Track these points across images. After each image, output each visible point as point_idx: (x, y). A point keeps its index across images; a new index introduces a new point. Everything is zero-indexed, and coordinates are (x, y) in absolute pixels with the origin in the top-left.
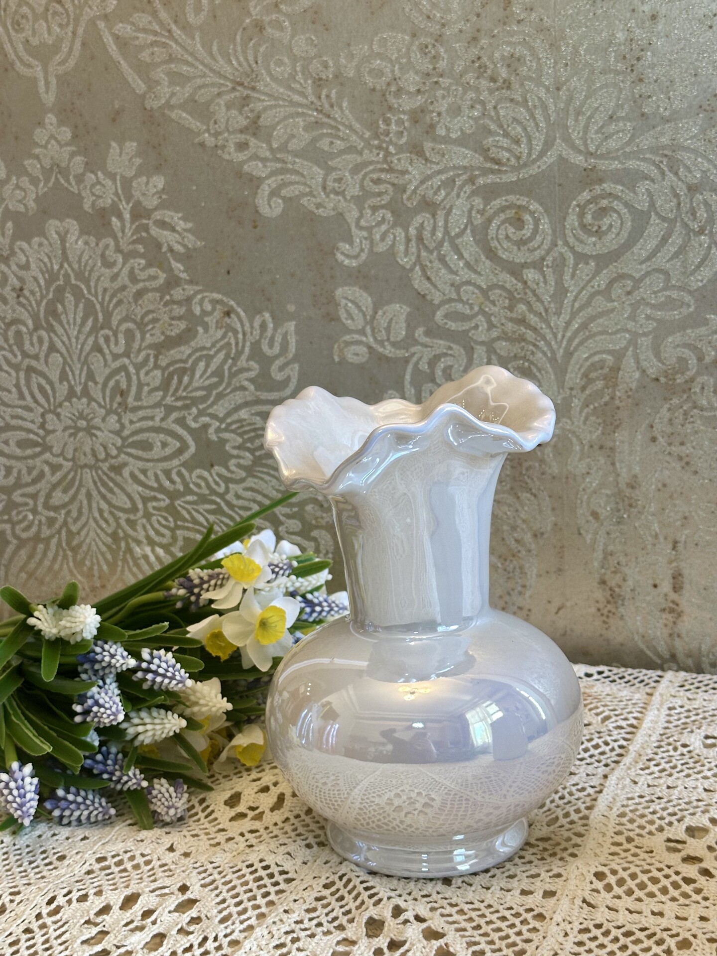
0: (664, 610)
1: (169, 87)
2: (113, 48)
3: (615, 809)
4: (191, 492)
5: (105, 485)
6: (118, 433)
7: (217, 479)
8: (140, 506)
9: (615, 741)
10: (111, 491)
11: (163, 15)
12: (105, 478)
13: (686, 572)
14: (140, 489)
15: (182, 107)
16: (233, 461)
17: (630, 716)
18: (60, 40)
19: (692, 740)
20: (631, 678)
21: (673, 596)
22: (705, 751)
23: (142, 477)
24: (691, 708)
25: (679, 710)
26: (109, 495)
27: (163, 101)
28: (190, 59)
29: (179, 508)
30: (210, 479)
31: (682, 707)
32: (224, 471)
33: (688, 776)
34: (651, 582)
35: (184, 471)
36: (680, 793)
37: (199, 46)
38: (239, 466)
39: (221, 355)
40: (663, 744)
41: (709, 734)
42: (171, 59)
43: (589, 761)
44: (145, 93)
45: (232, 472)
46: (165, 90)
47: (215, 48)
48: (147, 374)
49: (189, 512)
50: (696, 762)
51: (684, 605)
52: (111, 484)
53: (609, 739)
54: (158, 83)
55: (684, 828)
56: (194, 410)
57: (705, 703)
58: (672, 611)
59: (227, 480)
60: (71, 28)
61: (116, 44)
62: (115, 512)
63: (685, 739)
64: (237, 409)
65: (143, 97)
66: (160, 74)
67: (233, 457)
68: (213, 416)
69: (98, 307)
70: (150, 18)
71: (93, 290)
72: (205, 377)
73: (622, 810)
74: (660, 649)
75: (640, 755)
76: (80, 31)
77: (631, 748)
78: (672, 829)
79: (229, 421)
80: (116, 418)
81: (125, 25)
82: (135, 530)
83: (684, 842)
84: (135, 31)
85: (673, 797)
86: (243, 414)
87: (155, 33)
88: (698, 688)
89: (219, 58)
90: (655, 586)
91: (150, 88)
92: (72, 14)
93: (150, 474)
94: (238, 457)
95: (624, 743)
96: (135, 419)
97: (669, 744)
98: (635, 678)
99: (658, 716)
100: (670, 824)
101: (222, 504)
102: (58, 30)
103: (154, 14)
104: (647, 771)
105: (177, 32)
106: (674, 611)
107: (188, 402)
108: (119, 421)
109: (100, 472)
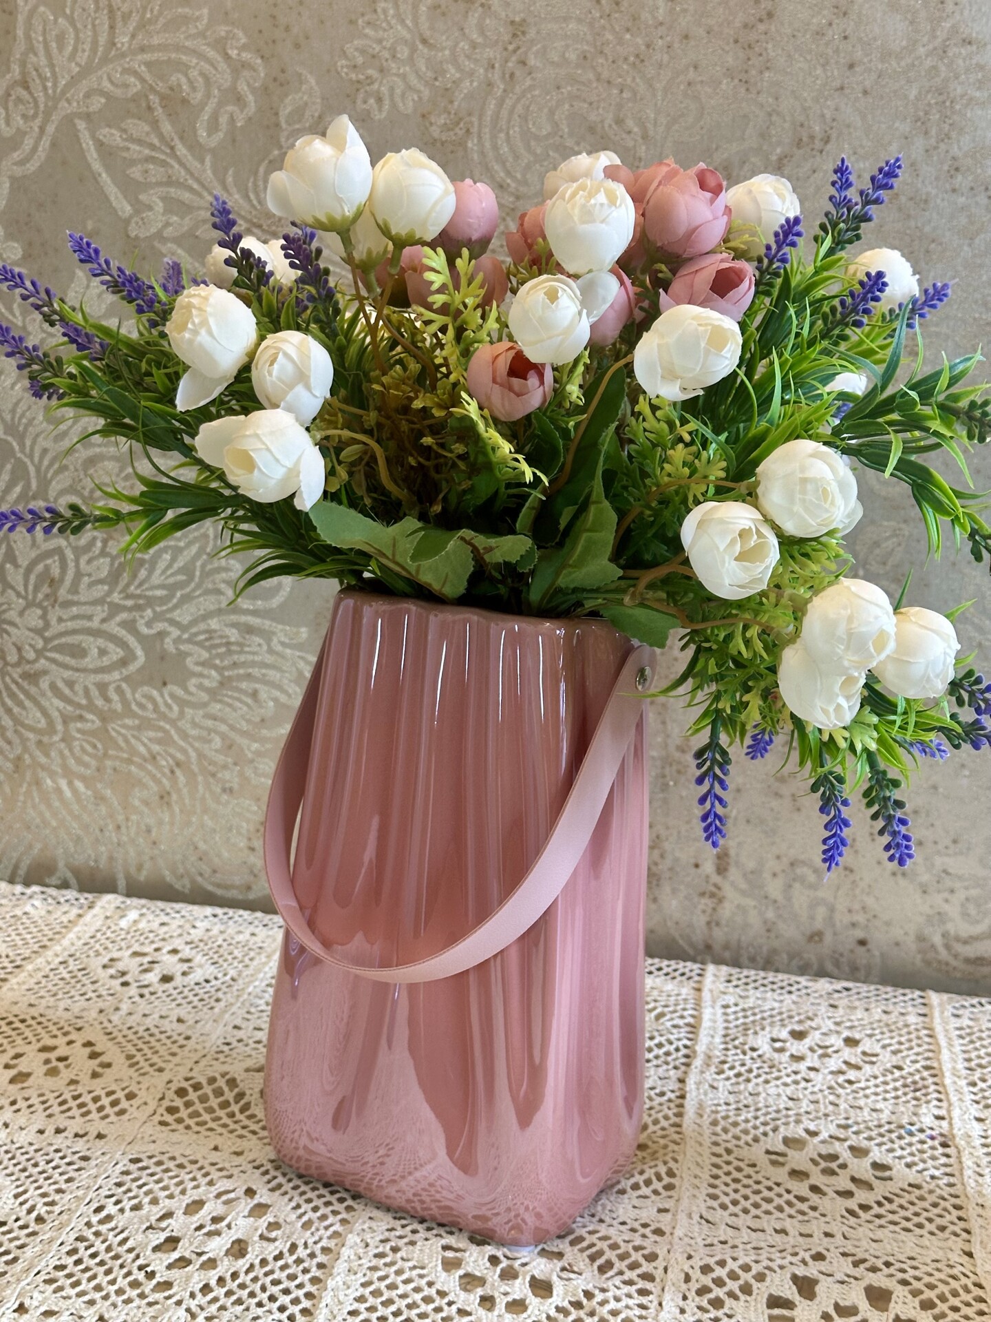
0: (703, 894)
1: (163, 215)
2: (92, 155)
3: (705, 1117)
4: (134, 715)
5: (12, 695)
6: (39, 632)
7: (170, 701)
8: (60, 727)
9: (679, 1039)
10: (20, 704)
11: (167, 127)
12: (13, 687)
13: (732, 852)
14: (61, 705)
15: (177, 241)
16: (194, 681)
17: (686, 1013)
18: (21, 134)
19: (760, 1042)
20: (670, 970)
21: (716, 879)
22: (776, 1055)
23: (67, 691)
24: (746, 1006)
25: (733, 1009)
26: (16, 710)
27: (153, 230)
28: (195, 186)
29: (113, 734)
30: (159, 699)
31: (736, 1005)
32: (179, 692)
33: (767, 1082)
34: (693, 861)
35: (124, 685)
36: (766, 1100)
37: (209, 172)
38: (201, 687)
39: (194, 549)
40: (730, 1046)
41: (775, 1036)
42: (170, 182)
43: (655, 1062)
44: (131, 217)
45: (191, 694)
46: (157, 218)
47: (230, 179)
48: (89, 562)
49: (127, 741)
50: (771, 1067)
51: (728, 891)
52: (22, 696)
53: (672, 1037)
54: (150, 208)
55: (780, 1138)
56: (149, 613)
57: (760, 1002)
58: (712, 895)
59: (182, 703)
60: (38, 121)
61: (98, 150)
62: (23, 731)
63: (752, 1041)
64: (205, 617)
65: (127, 221)
66: (153, 198)
67: (194, 674)
68: (172, 622)
69: (32, 470)
70: (147, 128)
71: (28, 450)
72: (169, 572)
73: (713, 1116)
74: (694, 939)
75: (709, 1057)
76: (51, 129)
77: (697, 1048)
78: (769, 1139)
79: (194, 630)
80: (39, 612)
81: (113, 131)
82: (47, 755)
83: (783, 1155)
84: (126, 140)
85: (760, 1105)
86: (214, 624)
87: (152, 147)
88: (747, 984)
89: (233, 190)
90: (697, 866)
91: (137, 212)
92: (42, 106)
93: (77, 687)
94: (201, 675)
95: (688, 1043)
96: (65, 617)
97: (736, 1047)
98: (675, 970)
99: (714, 1014)
100: (765, 1134)
101: (173, 732)
102: (21, 122)
103: (155, 124)
104: (723, 1076)
105: (181, 150)
106: (716, 896)
107: (141, 602)
108: (44, 617)
109: (8, 679)
